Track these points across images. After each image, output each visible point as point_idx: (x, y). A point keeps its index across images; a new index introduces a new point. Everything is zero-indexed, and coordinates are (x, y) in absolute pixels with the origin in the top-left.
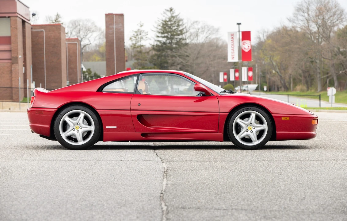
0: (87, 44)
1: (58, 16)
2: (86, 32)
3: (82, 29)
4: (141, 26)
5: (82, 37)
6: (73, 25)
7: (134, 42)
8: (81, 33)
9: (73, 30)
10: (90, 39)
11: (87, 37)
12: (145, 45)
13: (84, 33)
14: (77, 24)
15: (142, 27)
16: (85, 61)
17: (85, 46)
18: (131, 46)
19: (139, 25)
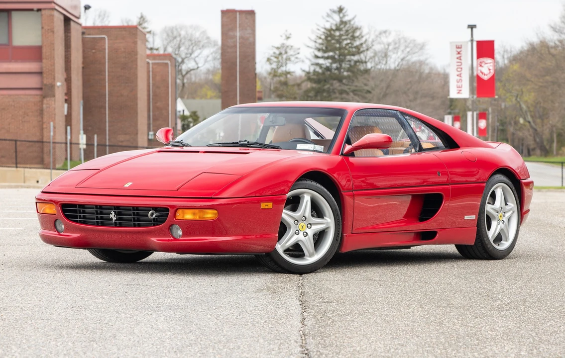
0: (192, 68)
1: (142, 19)
2: (191, 47)
3: (184, 44)
4: (288, 38)
5: (183, 56)
6: (168, 35)
7: (274, 66)
8: (182, 49)
9: (168, 44)
10: (197, 59)
11: (193, 56)
12: (293, 72)
13: (188, 49)
14: (175, 33)
15: (289, 40)
16: (188, 98)
17: (187, 72)
18: (270, 74)
19: (284, 37)
